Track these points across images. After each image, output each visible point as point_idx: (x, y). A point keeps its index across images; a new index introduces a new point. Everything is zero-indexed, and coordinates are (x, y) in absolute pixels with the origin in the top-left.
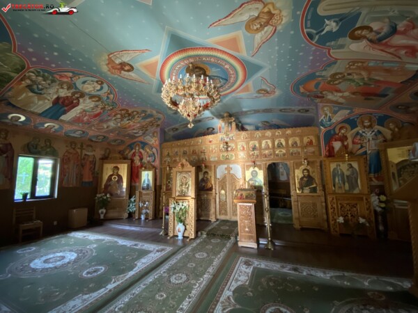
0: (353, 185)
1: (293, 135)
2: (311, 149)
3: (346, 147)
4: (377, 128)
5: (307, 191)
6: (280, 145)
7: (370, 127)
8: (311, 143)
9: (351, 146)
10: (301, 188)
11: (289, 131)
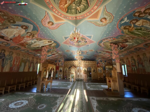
0: (101, 72)
1: (92, 62)
2: (95, 65)
3: (100, 65)
4: (105, 62)
5: (94, 73)
6: (90, 64)
7: (104, 62)
8: (95, 64)
9: (101, 65)
10: (93, 72)
11: (91, 61)
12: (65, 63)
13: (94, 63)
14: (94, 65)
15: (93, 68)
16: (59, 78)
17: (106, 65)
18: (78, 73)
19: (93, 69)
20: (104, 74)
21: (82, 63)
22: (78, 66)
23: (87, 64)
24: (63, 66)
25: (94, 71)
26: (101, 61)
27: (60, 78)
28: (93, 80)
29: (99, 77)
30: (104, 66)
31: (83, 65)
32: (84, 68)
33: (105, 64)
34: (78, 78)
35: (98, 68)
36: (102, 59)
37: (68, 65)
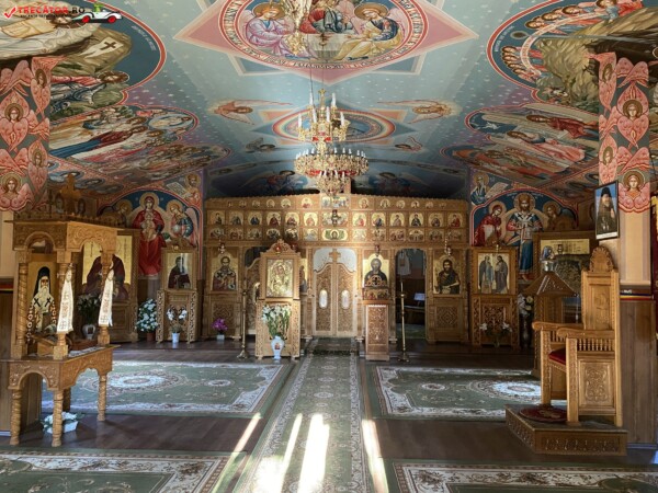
0: (501, 285)
1: (435, 210)
2: (457, 232)
3: (498, 233)
4: (535, 211)
5: (447, 290)
6: (416, 223)
7: (527, 209)
8: (457, 223)
9: (504, 233)
10: (440, 288)
11: (430, 203)
12: (213, 219)
13: (451, 218)
14: (448, 228)
15: (438, 253)
16: (166, 333)
17: (542, 233)
18: (324, 293)
19: (437, 266)
20: (521, 300)
21: (355, 218)
22: (320, 243)
23: (398, 226)
24: (198, 236)
25: (448, 277)
26: (507, 201)
27: (175, 338)
28: (438, 343)
29: (484, 327)
30: (525, 235)
31: (359, 233)
32: (367, 253)
33: (537, 227)
34: (323, 333)
35: (481, 258)
36: (516, 186)
37: (239, 231)
